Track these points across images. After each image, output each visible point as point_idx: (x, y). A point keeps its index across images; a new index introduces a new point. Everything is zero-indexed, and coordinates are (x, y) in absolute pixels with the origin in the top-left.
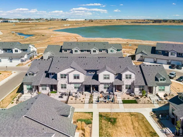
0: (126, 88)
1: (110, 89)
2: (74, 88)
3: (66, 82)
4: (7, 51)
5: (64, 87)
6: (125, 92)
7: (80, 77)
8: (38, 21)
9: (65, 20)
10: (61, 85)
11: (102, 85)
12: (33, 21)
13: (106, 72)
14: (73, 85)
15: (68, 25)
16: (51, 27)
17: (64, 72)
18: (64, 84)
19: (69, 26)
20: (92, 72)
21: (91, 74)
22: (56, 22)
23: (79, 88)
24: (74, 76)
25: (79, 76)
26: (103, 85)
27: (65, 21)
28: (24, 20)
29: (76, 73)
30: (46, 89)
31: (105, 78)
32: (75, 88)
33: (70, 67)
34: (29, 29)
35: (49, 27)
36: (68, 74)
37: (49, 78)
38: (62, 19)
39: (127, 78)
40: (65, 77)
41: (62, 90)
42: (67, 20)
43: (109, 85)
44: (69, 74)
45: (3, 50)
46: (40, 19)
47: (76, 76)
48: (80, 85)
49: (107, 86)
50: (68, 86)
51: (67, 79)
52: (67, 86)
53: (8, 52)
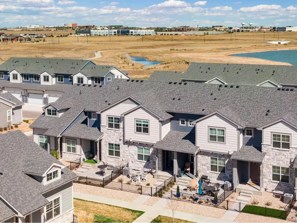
0: (275, 177)
1: (227, 173)
2: (136, 157)
3: (120, 140)
4: (62, 81)
5: (114, 150)
6: (270, 190)
7: (150, 128)
8: (202, 33)
9: (283, 29)
10: (108, 145)
11: (207, 157)
12: (191, 33)
13: (215, 121)
14: (134, 150)
15: (282, 43)
16: (230, 46)
17: (116, 111)
18: (115, 145)
19: (285, 44)
20: (187, 121)
21: (185, 125)
22: (252, 34)
23: (148, 159)
24: (137, 124)
25: (147, 126)
26: (208, 159)
27: (282, 33)
28: (170, 30)
29: (142, 115)
30: (74, 150)
31: (213, 138)
32: (140, 157)
33: (129, 98)
34: (169, 50)
35: (224, 47)
36: (123, 117)
37: (87, 125)
38: (274, 28)
39: (276, 145)
40: (117, 126)
41: (111, 160)
42: (287, 29)
43: (224, 161)
44: (126, 117)
45: (56, 77)
46: (213, 27)
47: (140, 125)
48: (151, 150)
49: (220, 163)
50: (123, 148)
51: (121, 130)
52: (121, 151)
53: (65, 83)
